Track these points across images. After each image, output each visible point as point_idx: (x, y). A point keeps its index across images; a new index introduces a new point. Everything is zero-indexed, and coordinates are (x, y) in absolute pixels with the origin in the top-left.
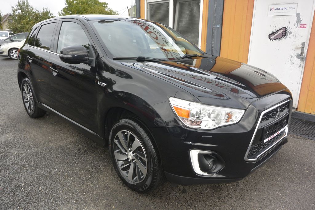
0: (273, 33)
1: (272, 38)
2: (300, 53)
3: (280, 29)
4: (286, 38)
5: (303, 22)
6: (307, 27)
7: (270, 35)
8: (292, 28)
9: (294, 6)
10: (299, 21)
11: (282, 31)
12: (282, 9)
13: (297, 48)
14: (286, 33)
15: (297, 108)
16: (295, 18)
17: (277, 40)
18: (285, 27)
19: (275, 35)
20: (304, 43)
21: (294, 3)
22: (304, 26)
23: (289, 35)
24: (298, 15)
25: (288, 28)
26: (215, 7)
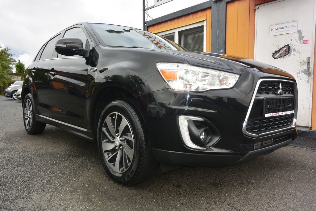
0: (276, 52)
1: (276, 56)
2: (306, 68)
3: (283, 47)
4: (290, 55)
5: (306, 38)
6: (310, 42)
7: (273, 54)
8: (295, 44)
9: (295, 24)
10: (301, 37)
11: (285, 48)
12: (283, 28)
13: (302, 63)
14: (289, 50)
15: (311, 126)
16: (297, 35)
17: (281, 58)
18: (288, 45)
19: (279, 54)
20: (309, 58)
21: (294, 21)
22: (306, 42)
23: (292, 52)
24: (299, 32)
25: (291, 45)
26: (218, 33)
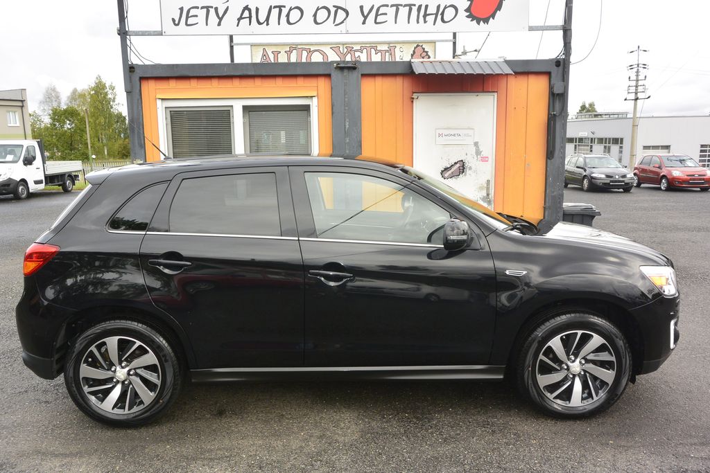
0: (446, 169)
1: (446, 175)
2: (485, 195)
3: (456, 163)
4: (465, 175)
5: (484, 154)
6: (490, 160)
7: (442, 171)
8: (471, 162)
9: (470, 132)
10: (478, 153)
11: (458, 165)
12: (454, 135)
13: (481, 188)
14: (464, 168)
16: (474, 149)
17: (453, 179)
18: (462, 161)
19: (450, 172)
20: (488, 181)
21: (469, 129)
22: (485, 159)
23: (468, 172)
24: (476, 144)
25: (466, 162)
26: (347, 126)
